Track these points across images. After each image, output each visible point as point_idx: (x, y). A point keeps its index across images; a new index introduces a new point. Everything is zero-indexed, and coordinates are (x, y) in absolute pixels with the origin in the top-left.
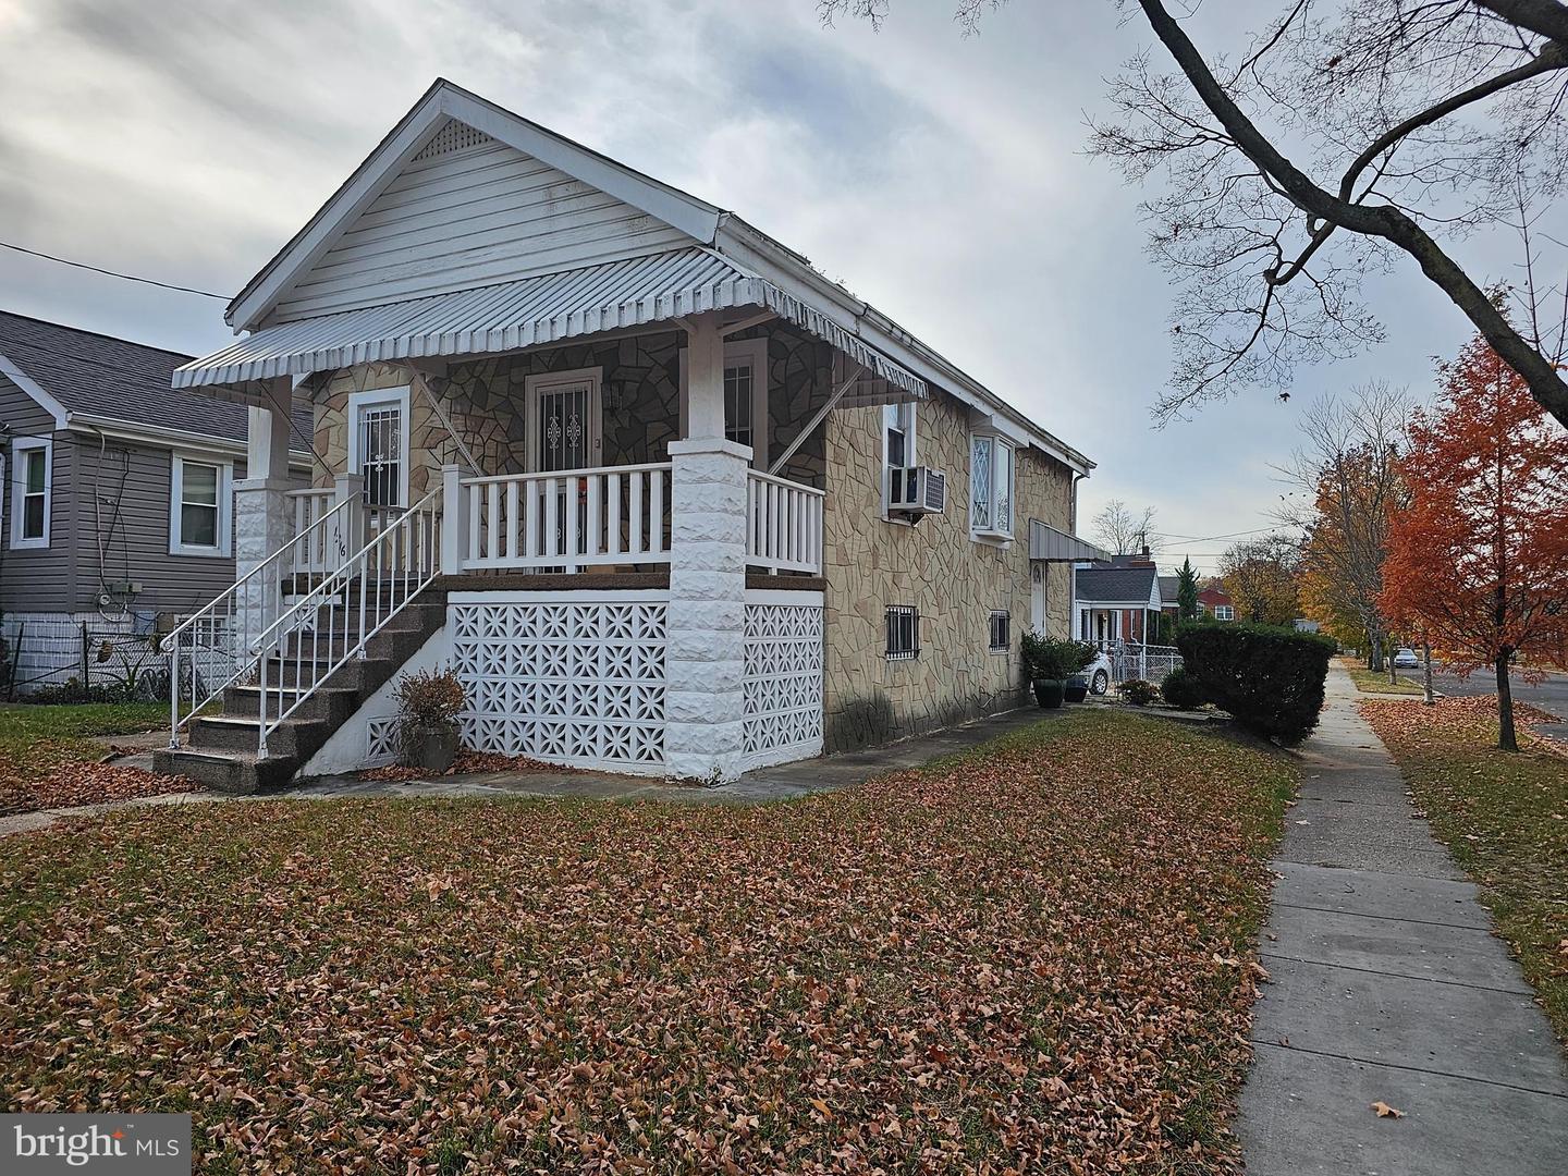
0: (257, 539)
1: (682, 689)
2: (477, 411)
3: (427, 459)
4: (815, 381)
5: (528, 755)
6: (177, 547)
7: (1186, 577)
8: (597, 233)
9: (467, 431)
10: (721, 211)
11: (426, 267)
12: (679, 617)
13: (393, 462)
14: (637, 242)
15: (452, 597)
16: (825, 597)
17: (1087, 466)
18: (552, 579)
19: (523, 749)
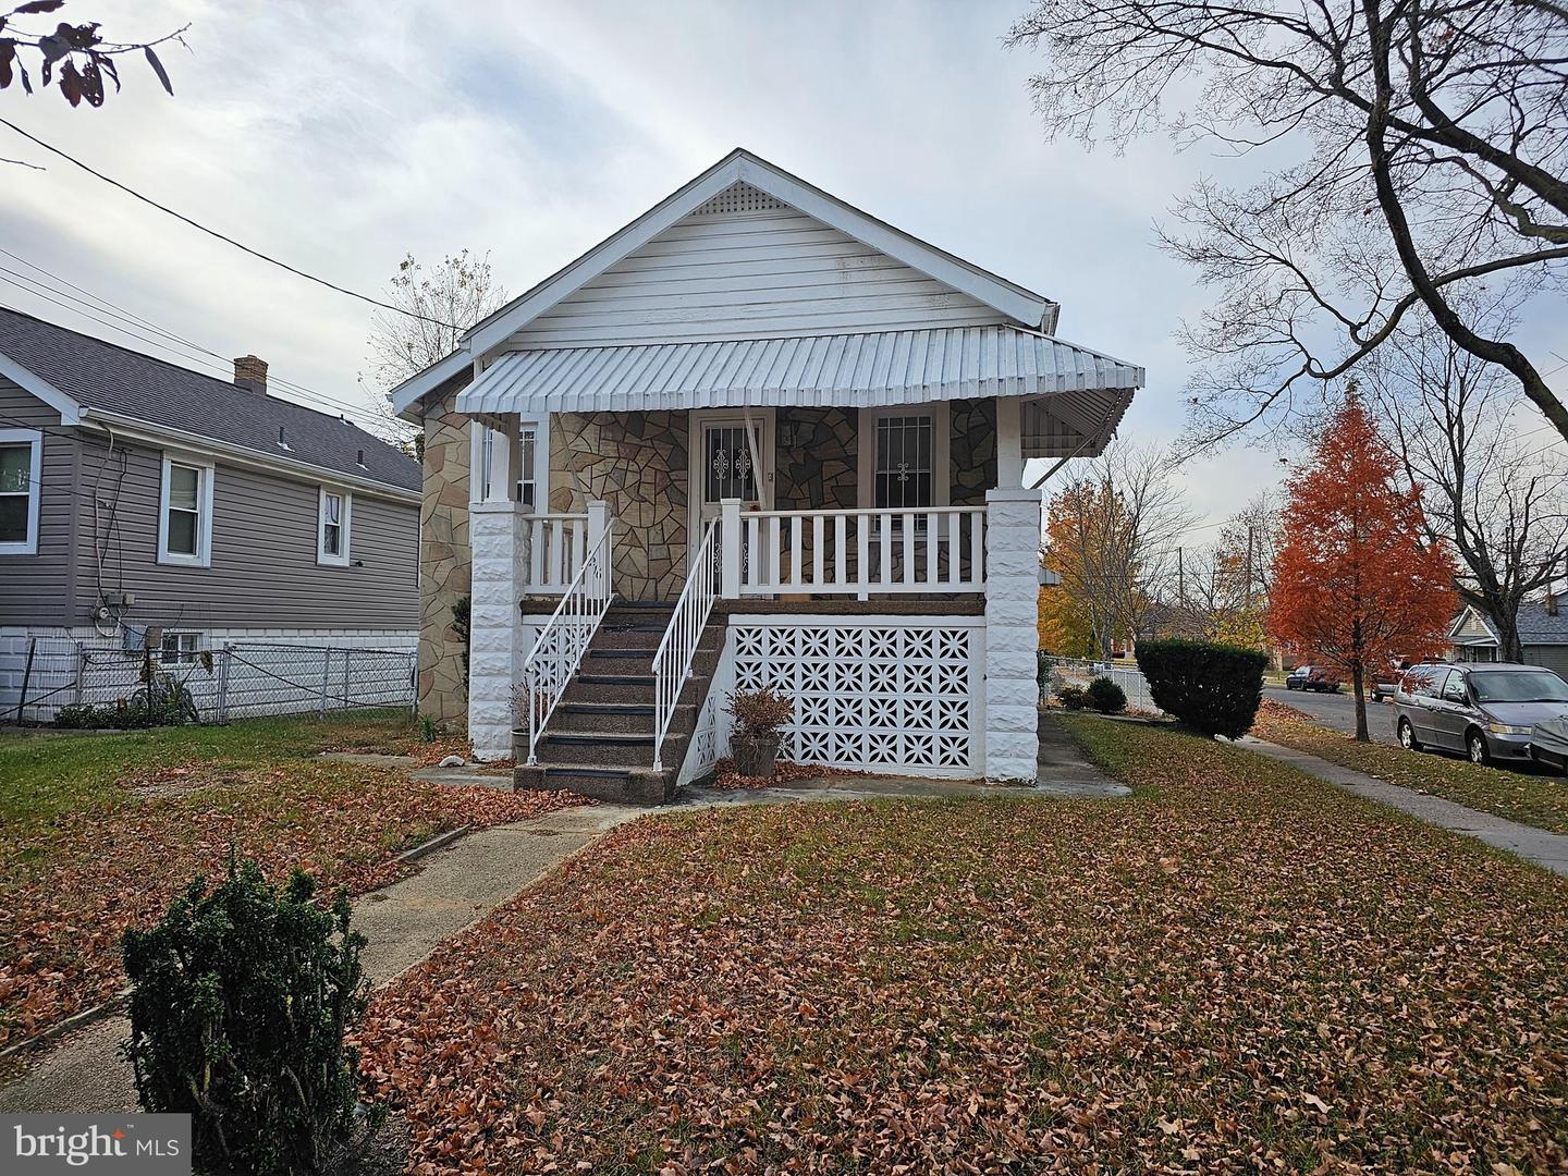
0: (502, 560)
1: (1002, 703)
2: (630, 439)
3: (569, 480)
5: (821, 762)
6: (166, 556)
8: (895, 302)
9: (619, 458)
10: (1047, 301)
11: (702, 314)
12: (999, 641)
13: (527, 482)
14: (937, 315)
15: (733, 619)
18: (846, 605)
19: (815, 757)
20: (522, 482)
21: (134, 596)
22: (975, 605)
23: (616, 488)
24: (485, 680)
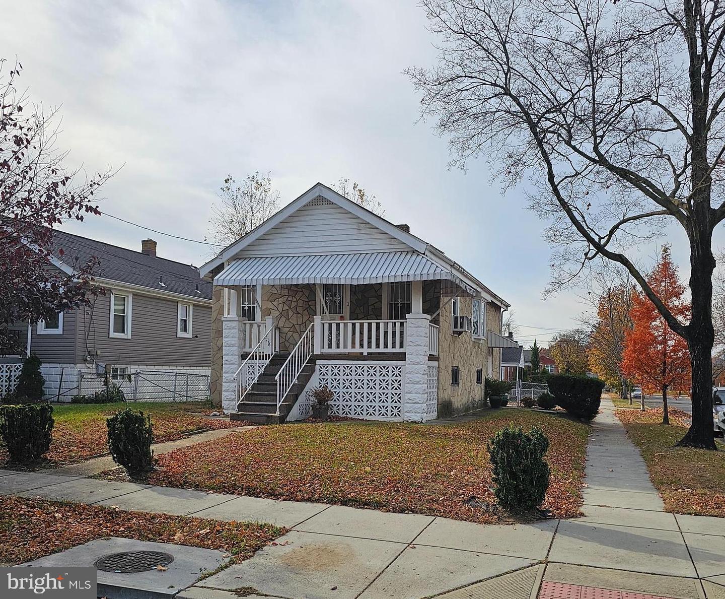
0: (233, 339)
1: (411, 393)
2: (294, 288)
3: (269, 305)
4: (435, 288)
5: (349, 416)
6: (112, 334)
7: (535, 350)
9: (289, 296)
10: (427, 244)
11: (307, 245)
12: (409, 370)
13: (253, 305)
14: (392, 247)
15: (318, 362)
16: (439, 363)
17: (507, 306)
18: (360, 357)
19: (347, 414)
20: (251, 306)
21: (100, 351)
22: (402, 357)
23: (288, 308)
24: (228, 384)
